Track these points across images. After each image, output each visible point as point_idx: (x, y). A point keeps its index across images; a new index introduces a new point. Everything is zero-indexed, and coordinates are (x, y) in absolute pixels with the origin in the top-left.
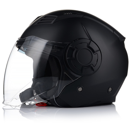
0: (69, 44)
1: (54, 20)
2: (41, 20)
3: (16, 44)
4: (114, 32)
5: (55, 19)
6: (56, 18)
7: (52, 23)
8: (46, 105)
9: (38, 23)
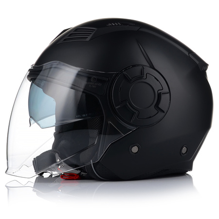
0: (117, 75)
1: (91, 36)
2: (70, 35)
3: (28, 74)
4: (191, 56)
5: (93, 33)
6: (95, 31)
7: (88, 40)
8: (77, 177)
9: (65, 40)
